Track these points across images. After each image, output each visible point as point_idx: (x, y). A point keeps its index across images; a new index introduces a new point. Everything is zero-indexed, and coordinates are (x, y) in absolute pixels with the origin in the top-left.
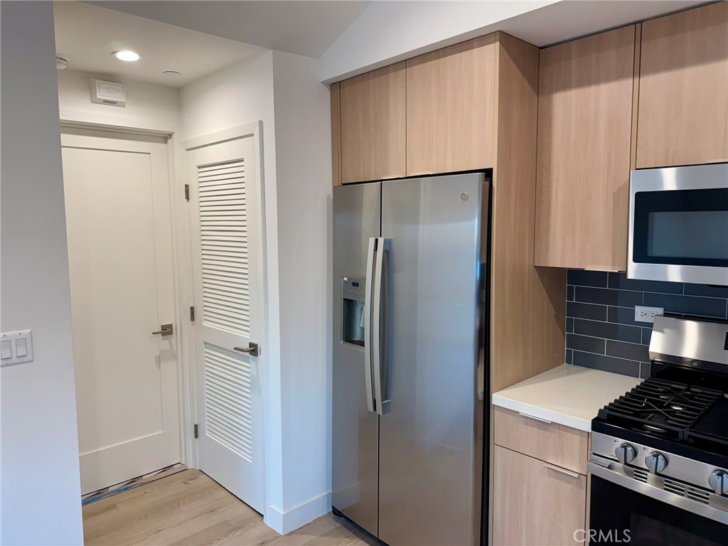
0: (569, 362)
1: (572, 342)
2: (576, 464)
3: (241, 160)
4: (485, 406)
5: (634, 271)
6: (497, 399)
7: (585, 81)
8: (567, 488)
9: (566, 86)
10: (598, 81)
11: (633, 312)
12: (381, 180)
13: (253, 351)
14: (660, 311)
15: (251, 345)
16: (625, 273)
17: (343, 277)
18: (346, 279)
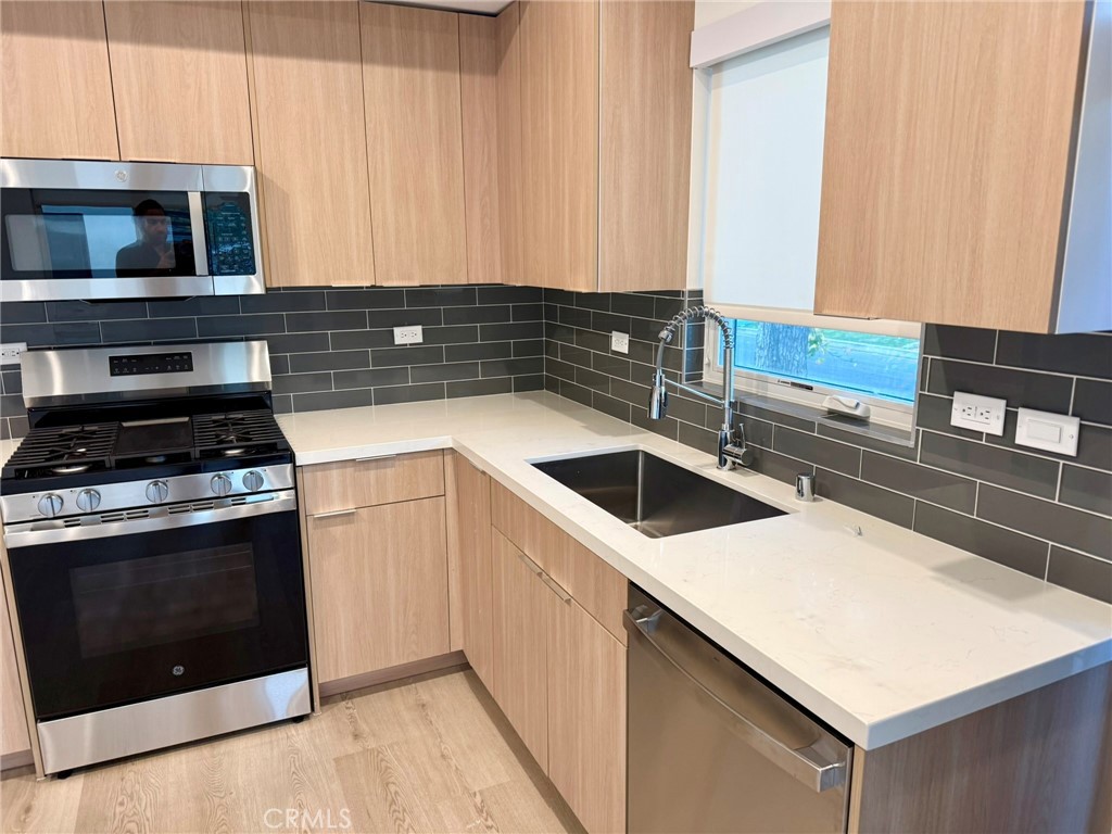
14: (20, 346)
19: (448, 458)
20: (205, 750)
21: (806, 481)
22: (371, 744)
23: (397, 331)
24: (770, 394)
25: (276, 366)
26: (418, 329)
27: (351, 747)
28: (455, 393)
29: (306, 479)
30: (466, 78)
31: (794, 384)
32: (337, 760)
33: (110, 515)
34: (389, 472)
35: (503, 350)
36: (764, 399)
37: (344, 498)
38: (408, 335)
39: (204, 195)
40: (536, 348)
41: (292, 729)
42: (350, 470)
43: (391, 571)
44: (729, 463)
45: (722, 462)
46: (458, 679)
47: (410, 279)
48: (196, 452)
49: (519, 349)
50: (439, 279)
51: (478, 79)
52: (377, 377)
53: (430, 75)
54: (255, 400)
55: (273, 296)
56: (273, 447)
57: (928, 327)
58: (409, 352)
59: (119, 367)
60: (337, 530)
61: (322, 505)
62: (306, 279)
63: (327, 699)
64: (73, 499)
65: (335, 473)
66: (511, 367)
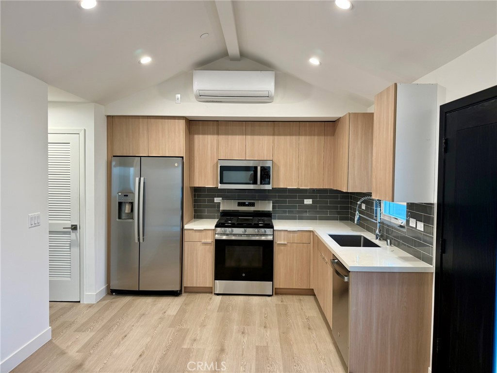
0: (195, 218)
1: (195, 211)
2: (210, 240)
3: (69, 143)
4: (183, 229)
5: (220, 186)
6: (186, 227)
7: (204, 133)
8: (208, 247)
9: (198, 134)
10: (208, 134)
11: (214, 200)
12: (141, 157)
13: (74, 228)
14: (221, 198)
15: (72, 226)
16: (217, 187)
17: (118, 193)
18: (120, 194)
19: (311, 233)
20: (247, 297)
21: (389, 241)
22: (285, 303)
23: (305, 200)
24: (392, 221)
25: (274, 207)
26: (311, 200)
27: (280, 303)
28: (321, 219)
29: (276, 233)
30: (326, 137)
31: (395, 218)
32: (276, 304)
33: (235, 235)
34: (296, 235)
35: (336, 208)
36: (390, 222)
37: (284, 240)
38: (308, 202)
39: (261, 167)
40: (347, 208)
41: (267, 297)
42: (286, 233)
43: (295, 261)
44: (378, 239)
45: (377, 238)
46: (312, 298)
47: (307, 187)
48: (253, 224)
49: (341, 208)
50: (315, 187)
51: (329, 137)
52: (299, 212)
53: (316, 137)
54: (268, 215)
55: (274, 190)
56: (269, 224)
57: (407, 203)
58: (308, 206)
59: (240, 204)
60: (282, 248)
61: (279, 240)
62: (282, 186)
63: (277, 294)
64: (228, 230)
65: (282, 233)
66: (338, 213)
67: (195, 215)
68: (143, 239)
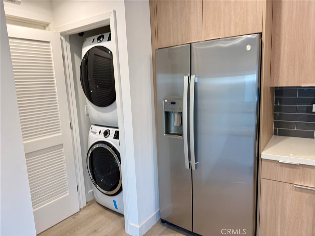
0: (275, 134)
1: (277, 124)
11: (312, 107)
17: (164, 100)
18: (166, 101)
67: (275, 130)
68: (196, 165)
